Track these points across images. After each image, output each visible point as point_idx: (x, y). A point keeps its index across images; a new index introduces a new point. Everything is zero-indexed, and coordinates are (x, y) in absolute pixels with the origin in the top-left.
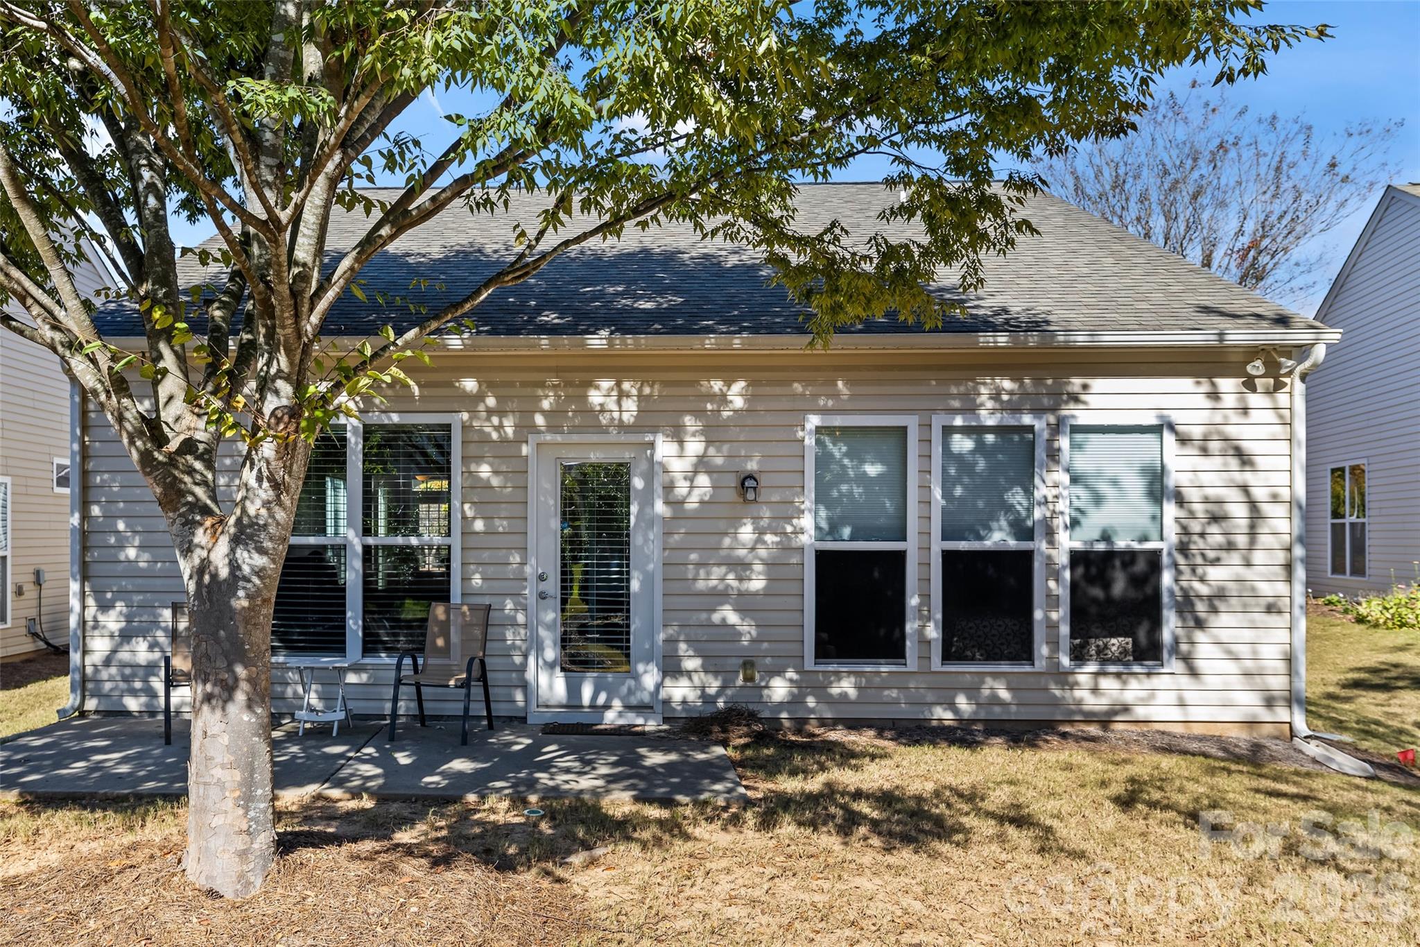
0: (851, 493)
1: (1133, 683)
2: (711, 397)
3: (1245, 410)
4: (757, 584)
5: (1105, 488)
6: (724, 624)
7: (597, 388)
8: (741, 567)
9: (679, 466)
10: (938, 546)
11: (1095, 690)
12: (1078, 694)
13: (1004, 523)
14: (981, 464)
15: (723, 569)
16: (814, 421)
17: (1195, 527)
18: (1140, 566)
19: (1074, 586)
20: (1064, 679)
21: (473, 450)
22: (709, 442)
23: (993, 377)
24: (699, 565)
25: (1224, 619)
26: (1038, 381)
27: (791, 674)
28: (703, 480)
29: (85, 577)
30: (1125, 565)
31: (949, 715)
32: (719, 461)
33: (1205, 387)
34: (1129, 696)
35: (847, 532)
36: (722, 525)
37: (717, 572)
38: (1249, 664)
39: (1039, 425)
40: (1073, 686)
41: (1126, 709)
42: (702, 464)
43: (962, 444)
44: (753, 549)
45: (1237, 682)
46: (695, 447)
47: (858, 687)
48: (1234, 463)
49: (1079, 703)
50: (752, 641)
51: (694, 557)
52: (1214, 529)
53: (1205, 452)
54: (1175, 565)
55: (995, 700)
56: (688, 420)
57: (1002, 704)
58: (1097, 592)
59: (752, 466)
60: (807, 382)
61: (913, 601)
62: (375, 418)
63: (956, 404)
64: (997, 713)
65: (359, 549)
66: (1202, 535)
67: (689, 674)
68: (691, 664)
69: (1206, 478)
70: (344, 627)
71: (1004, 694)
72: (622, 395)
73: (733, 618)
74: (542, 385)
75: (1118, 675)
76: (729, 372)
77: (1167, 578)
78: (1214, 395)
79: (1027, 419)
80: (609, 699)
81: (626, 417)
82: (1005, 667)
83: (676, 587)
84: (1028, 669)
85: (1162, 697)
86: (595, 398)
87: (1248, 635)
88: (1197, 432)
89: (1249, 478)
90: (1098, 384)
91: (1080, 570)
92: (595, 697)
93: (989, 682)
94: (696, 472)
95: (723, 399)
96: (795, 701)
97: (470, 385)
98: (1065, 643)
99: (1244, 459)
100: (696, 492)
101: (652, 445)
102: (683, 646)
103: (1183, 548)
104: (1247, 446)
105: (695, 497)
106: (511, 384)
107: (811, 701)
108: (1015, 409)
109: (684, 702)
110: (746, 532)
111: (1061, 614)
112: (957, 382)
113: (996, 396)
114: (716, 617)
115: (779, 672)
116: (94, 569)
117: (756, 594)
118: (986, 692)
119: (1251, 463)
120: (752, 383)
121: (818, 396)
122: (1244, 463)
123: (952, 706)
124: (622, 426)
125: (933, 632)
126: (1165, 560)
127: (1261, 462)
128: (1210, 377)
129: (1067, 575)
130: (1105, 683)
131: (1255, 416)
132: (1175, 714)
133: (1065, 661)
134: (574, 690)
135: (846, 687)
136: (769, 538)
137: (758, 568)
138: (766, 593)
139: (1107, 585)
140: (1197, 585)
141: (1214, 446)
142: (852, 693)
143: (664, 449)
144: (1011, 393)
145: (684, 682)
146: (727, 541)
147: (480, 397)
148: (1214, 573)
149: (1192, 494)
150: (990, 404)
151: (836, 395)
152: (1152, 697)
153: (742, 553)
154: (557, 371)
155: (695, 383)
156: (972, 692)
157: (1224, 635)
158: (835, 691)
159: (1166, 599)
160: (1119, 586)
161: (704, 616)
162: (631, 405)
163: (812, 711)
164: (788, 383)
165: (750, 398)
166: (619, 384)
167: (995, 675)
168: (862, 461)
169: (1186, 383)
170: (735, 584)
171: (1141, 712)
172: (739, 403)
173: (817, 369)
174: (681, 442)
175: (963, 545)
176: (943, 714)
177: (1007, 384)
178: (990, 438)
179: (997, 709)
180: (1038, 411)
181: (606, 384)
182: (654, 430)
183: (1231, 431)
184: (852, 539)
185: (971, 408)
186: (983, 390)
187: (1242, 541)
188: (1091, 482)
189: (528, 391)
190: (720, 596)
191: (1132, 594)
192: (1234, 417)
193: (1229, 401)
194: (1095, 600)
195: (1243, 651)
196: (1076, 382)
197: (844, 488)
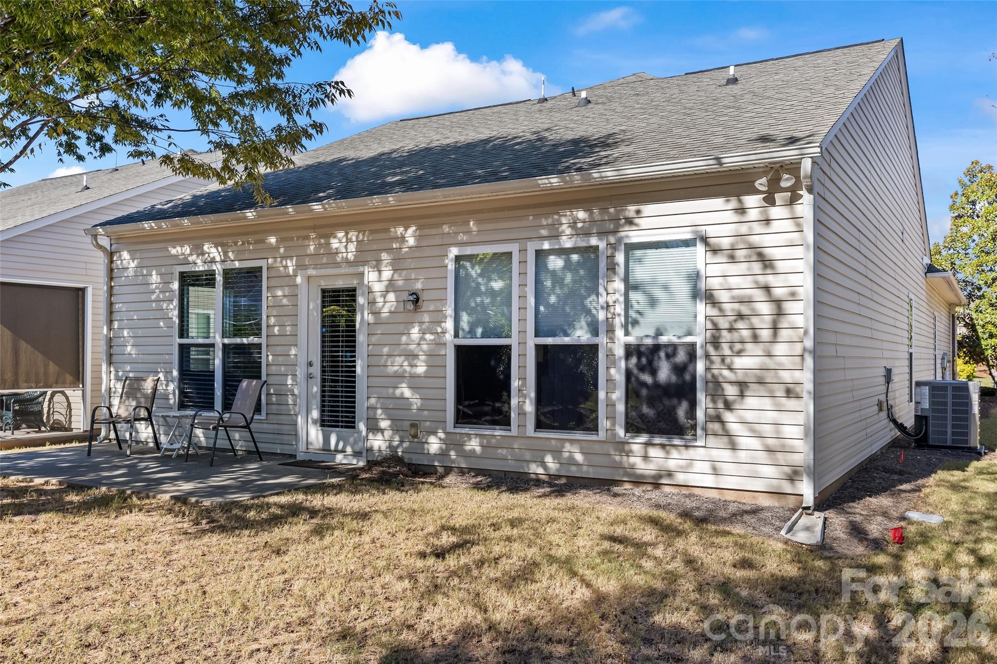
0: (482, 302)
1: (674, 454)
2: (396, 239)
3: (767, 221)
4: (421, 369)
5: (659, 293)
6: (402, 398)
7: (335, 237)
8: (412, 356)
9: (378, 287)
10: (532, 341)
11: (646, 457)
12: (632, 460)
13: (583, 323)
14: (569, 278)
15: (402, 358)
16: (454, 251)
17: (723, 323)
18: (681, 357)
19: (629, 374)
20: (622, 447)
21: (273, 282)
22: (395, 270)
23: (570, 209)
24: (389, 355)
25: (751, 402)
26: (604, 210)
27: (441, 435)
28: (391, 297)
29: (110, 363)
30: (668, 356)
31: (540, 471)
32: (400, 283)
33: (733, 204)
34: (672, 464)
35: (479, 331)
36: (401, 328)
37: (399, 360)
38: (771, 442)
39: (602, 245)
40: (629, 453)
41: (670, 474)
42: (391, 286)
43: (555, 263)
44: (419, 344)
45: (762, 456)
46: (387, 274)
47: (482, 446)
48: (757, 267)
49: (632, 467)
50: (418, 409)
51: (386, 350)
52: (740, 325)
53: (732, 259)
54: (707, 356)
55: (572, 462)
56: (384, 256)
57: (577, 464)
58: (647, 378)
59: (419, 286)
60: (451, 224)
61: (515, 383)
62: (229, 265)
63: (544, 232)
64: (574, 471)
65: (221, 346)
66: (731, 330)
67: (382, 431)
68: (384, 424)
69: (733, 282)
70: (213, 394)
71: (579, 457)
72: (349, 241)
73: (407, 393)
74: (307, 238)
75: (663, 446)
76: (405, 220)
77: (700, 366)
78: (741, 210)
79: (594, 241)
80: (344, 447)
81: (351, 256)
82: (578, 436)
83: (375, 371)
84: (594, 438)
85: (699, 466)
86: (335, 244)
87: (771, 416)
88: (725, 243)
89: (771, 280)
90: (649, 209)
91: (634, 360)
92: (337, 445)
93: (568, 447)
94: (387, 292)
95: (403, 239)
96: (443, 454)
97: (273, 240)
98: (621, 418)
99: (767, 263)
100: (388, 305)
101: (362, 274)
102: (379, 412)
103: (715, 342)
104: (771, 253)
105: (386, 310)
106: (292, 239)
107: (453, 454)
108: (588, 234)
109: (380, 451)
110: (415, 331)
111: (619, 395)
112: (547, 215)
113: (573, 225)
114: (398, 392)
115: (434, 433)
116: (114, 358)
117: (419, 377)
118: (566, 455)
119: (772, 267)
120: (420, 227)
121: (457, 233)
122: (765, 267)
123: (543, 464)
124: (347, 261)
125: (529, 407)
126: (699, 352)
127: (781, 266)
128: (738, 195)
129: (623, 364)
130: (653, 452)
131: (776, 226)
132: (709, 481)
133: (621, 432)
134: (326, 440)
135: (474, 445)
136: (429, 337)
137: (422, 358)
138: (426, 376)
139: (654, 372)
140: (726, 373)
141: (740, 254)
142: (478, 449)
143: (371, 276)
144: (584, 222)
145: (379, 436)
146: (404, 339)
147: (277, 248)
148: (739, 362)
149: (723, 296)
150: (568, 231)
151: (469, 232)
152: (690, 465)
153: (412, 347)
154: (314, 228)
155: (387, 230)
156: (557, 453)
157: (749, 416)
158: (468, 448)
159: (699, 384)
160: (664, 373)
161: (391, 390)
162: (352, 247)
163: (453, 461)
164: (440, 225)
165: (419, 238)
166: (347, 234)
167: (572, 441)
168: (490, 280)
169: (718, 203)
170: (408, 369)
171: (681, 478)
172: (411, 241)
173: (456, 214)
174: (380, 271)
175: (549, 341)
176: (536, 469)
177: (581, 215)
178: (575, 257)
179: (574, 468)
180: (601, 234)
181: (341, 234)
182: (364, 263)
183: (755, 240)
184: (483, 337)
185: (555, 236)
186: (564, 220)
187: (765, 334)
188: (648, 288)
189: (300, 242)
190: (400, 377)
191: (674, 379)
192: (758, 228)
193: (753, 214)
194: (644, 384)
195: (768, 430)
196: (631, 209)
197: (479, 300)
